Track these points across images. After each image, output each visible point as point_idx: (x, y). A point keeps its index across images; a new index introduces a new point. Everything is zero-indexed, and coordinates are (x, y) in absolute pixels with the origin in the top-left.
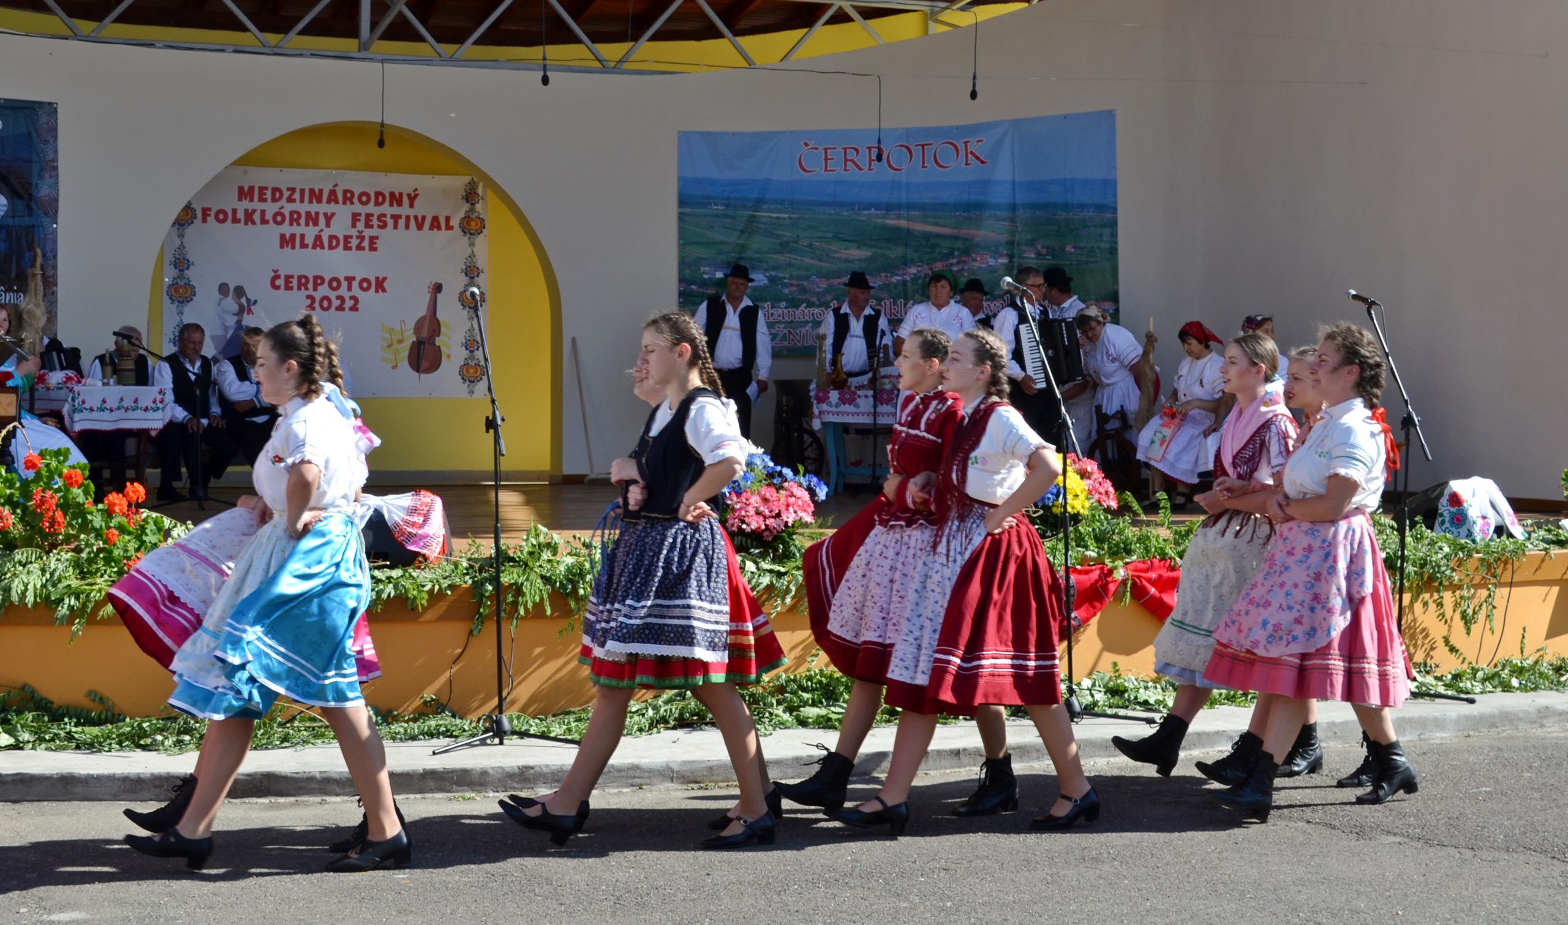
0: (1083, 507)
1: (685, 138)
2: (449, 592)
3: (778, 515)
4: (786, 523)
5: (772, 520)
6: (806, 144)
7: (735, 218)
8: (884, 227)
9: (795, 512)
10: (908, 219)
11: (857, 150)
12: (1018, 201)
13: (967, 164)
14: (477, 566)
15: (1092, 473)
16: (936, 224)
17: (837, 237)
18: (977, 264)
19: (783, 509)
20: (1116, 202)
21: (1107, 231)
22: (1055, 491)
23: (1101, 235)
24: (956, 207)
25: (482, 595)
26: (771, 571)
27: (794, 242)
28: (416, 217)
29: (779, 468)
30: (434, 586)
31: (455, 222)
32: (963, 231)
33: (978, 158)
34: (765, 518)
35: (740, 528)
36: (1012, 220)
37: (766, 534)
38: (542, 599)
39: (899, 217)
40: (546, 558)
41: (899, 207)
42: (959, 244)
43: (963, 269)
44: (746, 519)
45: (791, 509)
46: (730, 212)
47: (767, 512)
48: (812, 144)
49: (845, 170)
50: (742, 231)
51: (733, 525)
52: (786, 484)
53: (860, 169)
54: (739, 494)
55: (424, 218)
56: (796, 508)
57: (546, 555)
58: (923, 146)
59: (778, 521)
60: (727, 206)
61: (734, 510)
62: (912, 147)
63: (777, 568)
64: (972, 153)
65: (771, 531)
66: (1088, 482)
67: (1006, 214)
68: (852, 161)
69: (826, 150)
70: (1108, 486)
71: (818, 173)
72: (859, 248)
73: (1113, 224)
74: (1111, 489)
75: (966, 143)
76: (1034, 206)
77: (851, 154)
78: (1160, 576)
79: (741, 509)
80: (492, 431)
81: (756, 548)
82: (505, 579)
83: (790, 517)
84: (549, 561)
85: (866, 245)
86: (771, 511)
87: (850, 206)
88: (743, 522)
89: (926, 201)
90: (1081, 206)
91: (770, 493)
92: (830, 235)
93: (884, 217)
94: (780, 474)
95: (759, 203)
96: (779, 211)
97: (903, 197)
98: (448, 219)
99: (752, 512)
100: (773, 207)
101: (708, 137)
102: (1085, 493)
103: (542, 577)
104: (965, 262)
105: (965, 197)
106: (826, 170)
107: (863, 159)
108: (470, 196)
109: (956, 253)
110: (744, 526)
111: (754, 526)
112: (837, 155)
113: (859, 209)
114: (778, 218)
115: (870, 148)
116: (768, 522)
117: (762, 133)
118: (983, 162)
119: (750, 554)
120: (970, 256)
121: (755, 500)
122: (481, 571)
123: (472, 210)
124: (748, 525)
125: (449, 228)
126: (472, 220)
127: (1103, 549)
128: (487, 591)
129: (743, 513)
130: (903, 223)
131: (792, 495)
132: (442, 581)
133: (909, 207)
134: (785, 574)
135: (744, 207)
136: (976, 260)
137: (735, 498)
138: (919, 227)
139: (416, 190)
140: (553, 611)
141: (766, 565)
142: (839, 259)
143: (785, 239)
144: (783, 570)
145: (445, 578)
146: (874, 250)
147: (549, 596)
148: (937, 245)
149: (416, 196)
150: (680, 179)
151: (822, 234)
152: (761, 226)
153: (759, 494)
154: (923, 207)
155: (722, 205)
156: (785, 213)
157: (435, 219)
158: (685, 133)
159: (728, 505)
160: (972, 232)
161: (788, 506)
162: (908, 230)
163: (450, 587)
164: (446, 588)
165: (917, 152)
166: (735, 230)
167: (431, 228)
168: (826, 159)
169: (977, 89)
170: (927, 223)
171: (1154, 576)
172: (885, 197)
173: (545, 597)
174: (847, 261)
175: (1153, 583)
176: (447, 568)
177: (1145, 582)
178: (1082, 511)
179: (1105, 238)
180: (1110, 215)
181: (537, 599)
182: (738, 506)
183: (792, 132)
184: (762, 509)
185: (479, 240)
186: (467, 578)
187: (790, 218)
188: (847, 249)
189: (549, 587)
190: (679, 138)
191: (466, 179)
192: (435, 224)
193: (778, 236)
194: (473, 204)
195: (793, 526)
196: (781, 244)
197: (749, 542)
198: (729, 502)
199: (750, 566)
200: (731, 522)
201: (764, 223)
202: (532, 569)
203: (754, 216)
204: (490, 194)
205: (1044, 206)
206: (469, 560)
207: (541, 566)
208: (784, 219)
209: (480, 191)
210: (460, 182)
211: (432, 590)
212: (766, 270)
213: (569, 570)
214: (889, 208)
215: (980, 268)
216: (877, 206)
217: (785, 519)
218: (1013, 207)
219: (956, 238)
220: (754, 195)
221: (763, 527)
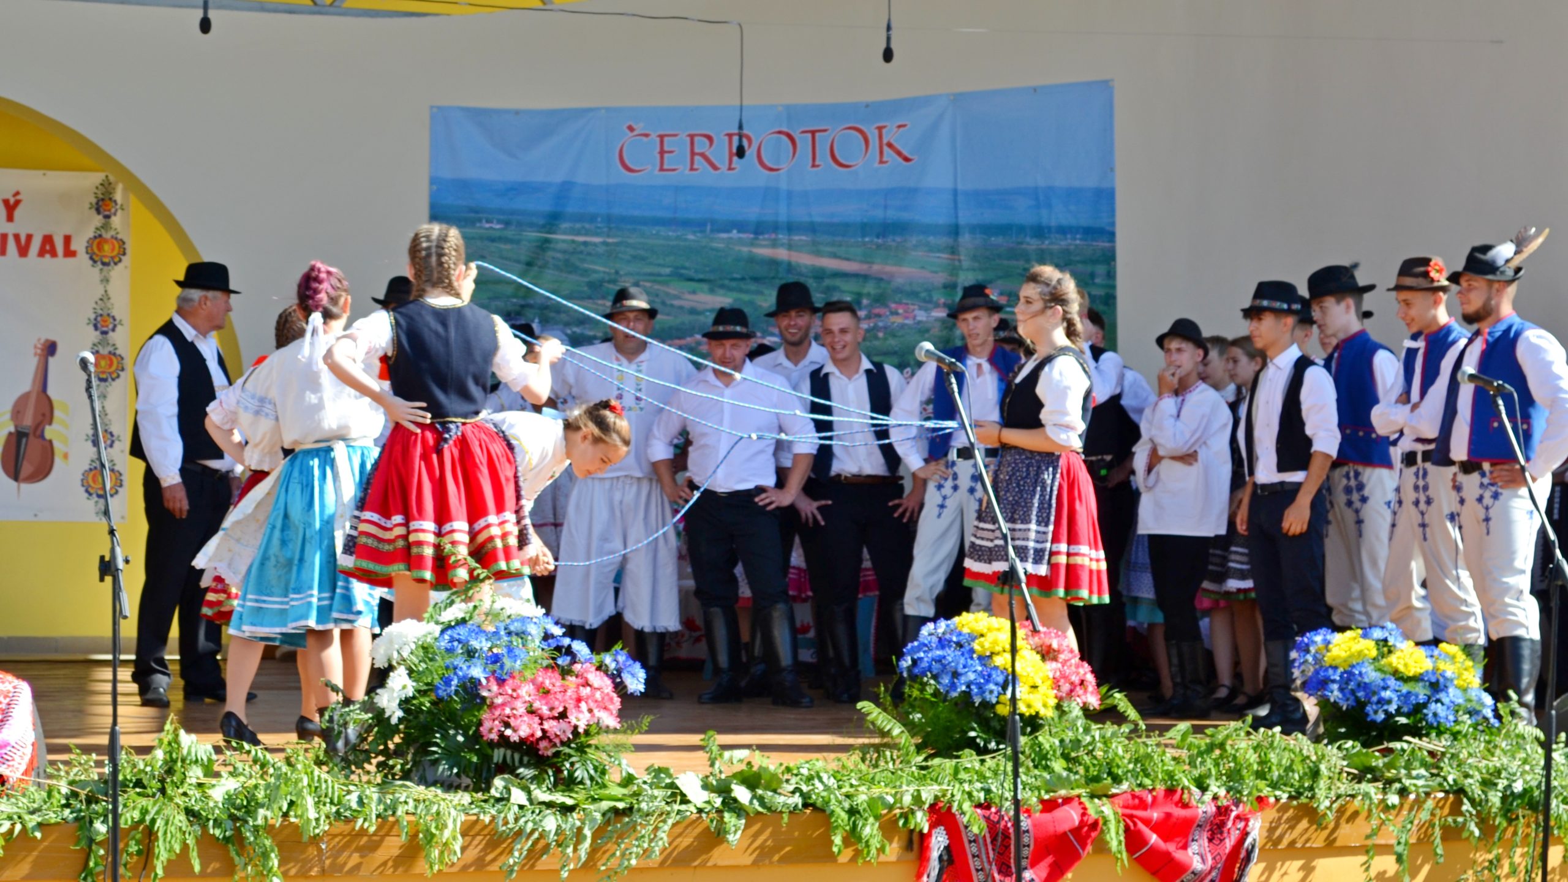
0: (1045, 706)
1: (441, 117)
2: (38, 835)
3: (563, 715)
4: (576, 727)
5: (554, 723)
6: (631, 129)
7: (518, 242)
8: (752, 260)
9: (590, 711)
10: (790, 247)
11: (710, 138)
12: (962, 221)
13: (881, 162)
14: (83, 794)
15: (1059, 651)
16: (835, 256)
17: (679, 275)
18: (898, 320)
19: (570, 705)
20: (1113, 224)
21: (1101, 269)
22: (1000, 679)
23: (1092, 275)
24: (865, 228)
25: (91, 841)
26: (550, 805)
27: (609, 282)
28: (17, 237)
29: (566, 641)
30: (13, 825)
31: (79, 245)
32: (876, 268)
33: (899, 153)
34: (541, 718)
35: (501, 735)
36: (953, 250)
37: (543, 744)
38: (185, 847)
39: (774, 244)
40: (194, 781)
41: (775, 227)
42: (870, 288)
43: (876, 328)
44: (512, 722)
45: (583, 705)
46: (510, 233)
47: (545, 710)
48: (640, 128)
49: (692, 169)
50: (529, 264)
51: (491, 730)
52: (577, 667)
53: (715, 168)
54: (501, 682)
55: (29, 237)
56: (592, 705)
57: (195, 774)
58: (813, 133)
59: (563, 724)
60: (507, 223)
61: (492, 706)
62: (797, 136)
63: (559, 798)
64: (890, 145)
65: (550, 741)
66: (1054, 665)
67: (944, 241)
68: (703, 155)
69: (662, 137)
70: (1086, 672)
71: (649, 174)
72: (712, 291)
73: (1109, 258)
74: (1090, 678)
75: (880, 129)
76: (988, 230)
77: (701, 145)
78: (1168, 815)
79: (504, 705)
80: (109, 579)
81: (527, 766)
82: (129, 816)
83: (581, 719)
84: (200, 785)
85: (722, 286)
86: (552, 709)
87: (699, 225)
88: (507, 725)
89: (817, 219)
90: (1063, 231)
91: (550, 680)
92: (668, 271)
93: (752, 244)
94: (569, 651)
95: (553, 220)
96: (587, 233)
97: (783, 214)
98: (67, 240)
99: (521, 709)
100: (578, 225)
101: (479, 116)
102: (1049, 682)
103: (189, 812)
104: (879, 316)
105: (879, 214)
106: (662, 169)
107: (720, 152)
108: (103, 204)
109: (865, 302)
110: (508, 732)
111: (524, 732)
112: (679, 146)
113: (712, 231)
114: (585, 243)
115: (730, 136)
116: (546, 726)
117: (563, 111)
118: (907, 159)
119: (517, 776)
120: (887, 306)
121: (526, 691)
122: (90, 800)
123: (106, 226)
124: (515, 730)
125: (69, 253)
126: (106, 241)
127: (1076, 773)
128: (98, 833)
129: (508, 711)
130: (782, 254)
131: (587, 684)
132: (27, 817)
133: (791, 228)
134: (571, 809)
135: (532, 225)
136: (897, 314)
137: (495, 688)
138: (805, 260)
139: (17, 193)
140: (204, 865)
141: (541, 794)
142: (681, 308)
143: (595, 277)
144: (570, 802)
145: (32, 813)
146: (736, 295)
147: (199, 842)
148: (835, 289)
149: (17, 202)
150: (433, 181)
151: (656, 270)
152: (559, 255)
153: (533, 681)
154: (812, 228)
155: (499, 222)
156: (597, 235)
157: (48, 240)
158: (439, 108)
159: (484, 699)
160: (889, 268)
161: (579, 700)
162: (789, 264)
163: (40, 826)
164: (34, 829)
165: (804, 141)
166: (518, 262)
167: (42, 253)
168: (662, 152)
169: (893, 46)
170: (818, 253)
171: (1155, 815)
172: (752, 212)
173: (191, 841)
174: (693, 311)
175: (1156, 828)
176: (37, 796)
177: (1141, 826)
178: (1043, 712)
179: (1098, 281)
180: (1107, 245)
181: (177, 848)
182: (499, 700)
183: (608, 109)
184: (537, 705)
185: (117, 273)
186: (67, 811)
187: (605, 243)
188: (694, 292)
189: (197, 828)
190: (433, 117)
191: (97, 178)
192: (48, 247)
193: (586, 272)
194: (107, 217)
195: (587, 733)
196: (591, 285)
197: (517, 756)
198: (485, 693)
199: (518, 796)
200: (487, 725)
201: (564, 252)
202: (171, 799)
203: (547, 241)
204: (134, 202)
205: (1004, 229)
206: (71, 783)
207: (185, 794)
208: (595, 245)
209: (118, 196)
210: (90, 181)
211: (11, 831)
212: (567, 324)
213: (230, 799)
214: (759, 229)
215: (902, 326)
216: (741, 226)
217: (574, 721)
218: (955, 231)
219: (865, 277)
220: (544, 206)
221: (539, 734)
